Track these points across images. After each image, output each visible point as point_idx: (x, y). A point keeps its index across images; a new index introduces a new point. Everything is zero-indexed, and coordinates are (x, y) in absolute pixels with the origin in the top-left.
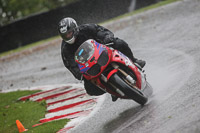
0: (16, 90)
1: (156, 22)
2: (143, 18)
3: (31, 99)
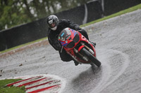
0: (4, 79)
1: (102, 31)
2: (92, 28)
3: (14, 85)
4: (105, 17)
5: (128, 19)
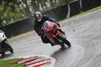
3: (18, 63)
5: (99, 14)
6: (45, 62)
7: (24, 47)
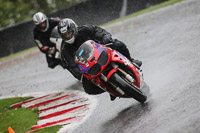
3: (23, 106)
4: (152, 7)
6: (77, 104)
7: (34, 74)
